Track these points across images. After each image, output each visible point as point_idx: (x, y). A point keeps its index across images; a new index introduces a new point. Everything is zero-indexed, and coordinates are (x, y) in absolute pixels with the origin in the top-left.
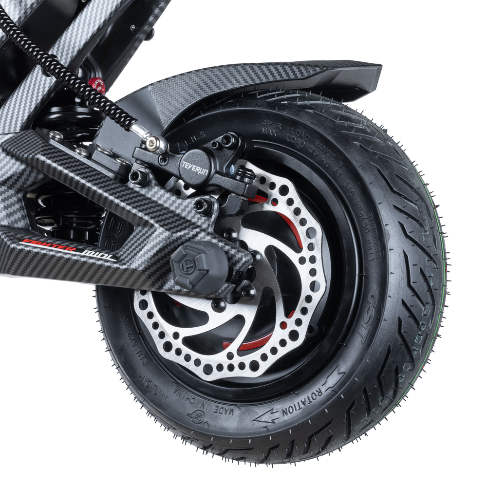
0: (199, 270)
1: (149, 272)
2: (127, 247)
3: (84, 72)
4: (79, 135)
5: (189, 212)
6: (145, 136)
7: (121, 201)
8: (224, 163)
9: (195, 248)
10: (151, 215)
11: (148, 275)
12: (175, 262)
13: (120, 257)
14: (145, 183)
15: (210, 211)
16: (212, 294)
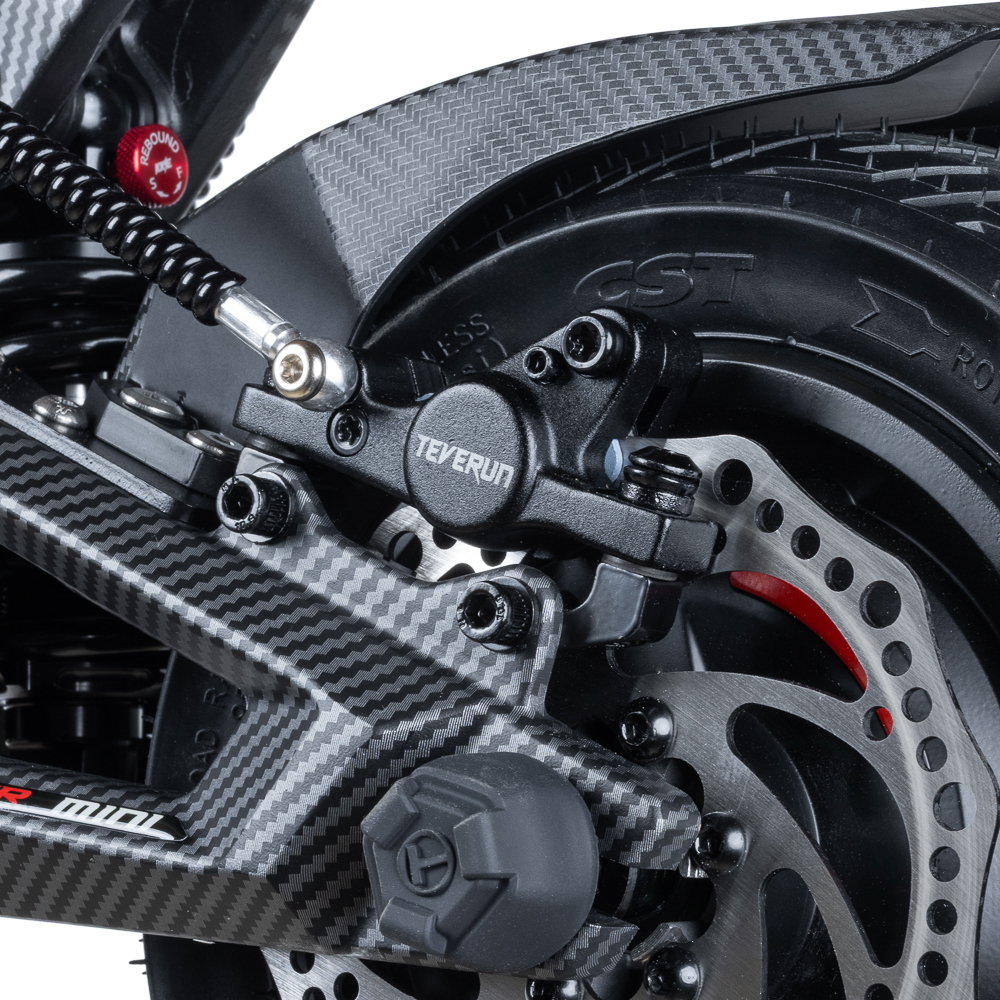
0: (469, 878)
1: (295, 883)
2: (216, 783)
3: (109, 110)
4: (92, 344)
5: (448, 638)
6: (271, 340)
7: (190, 601)
8: (579, 436)
9: (453, 787)
10: (298, 654)
11: (295, 894)
12: (380, 846)
13: (190, 823)
14: (281, 524)
15: (526, 629)
16: (542, 966)
